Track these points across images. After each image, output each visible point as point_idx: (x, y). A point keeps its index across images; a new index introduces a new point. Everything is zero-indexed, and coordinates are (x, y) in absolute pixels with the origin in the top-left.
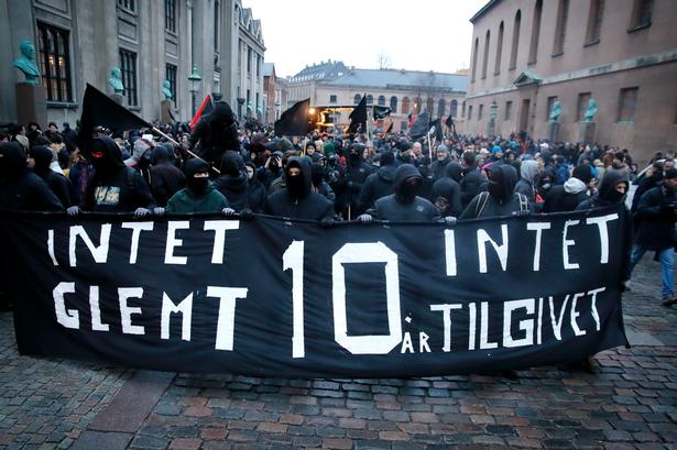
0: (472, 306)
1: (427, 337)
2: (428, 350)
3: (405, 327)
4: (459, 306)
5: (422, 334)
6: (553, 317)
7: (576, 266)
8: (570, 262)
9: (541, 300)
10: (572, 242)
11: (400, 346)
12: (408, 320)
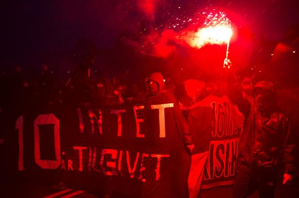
0: (90, 148)
1: (72, 163)
2: (72, 169)
3: (62, 157)
4: (85, 148)
5: (70, 161)
6: (129, 165)
7: (143, 136)
8: (140, 133)
9: (121, 152)
10: (142, 120)
11: (60, 166)
12: (64, 153)
